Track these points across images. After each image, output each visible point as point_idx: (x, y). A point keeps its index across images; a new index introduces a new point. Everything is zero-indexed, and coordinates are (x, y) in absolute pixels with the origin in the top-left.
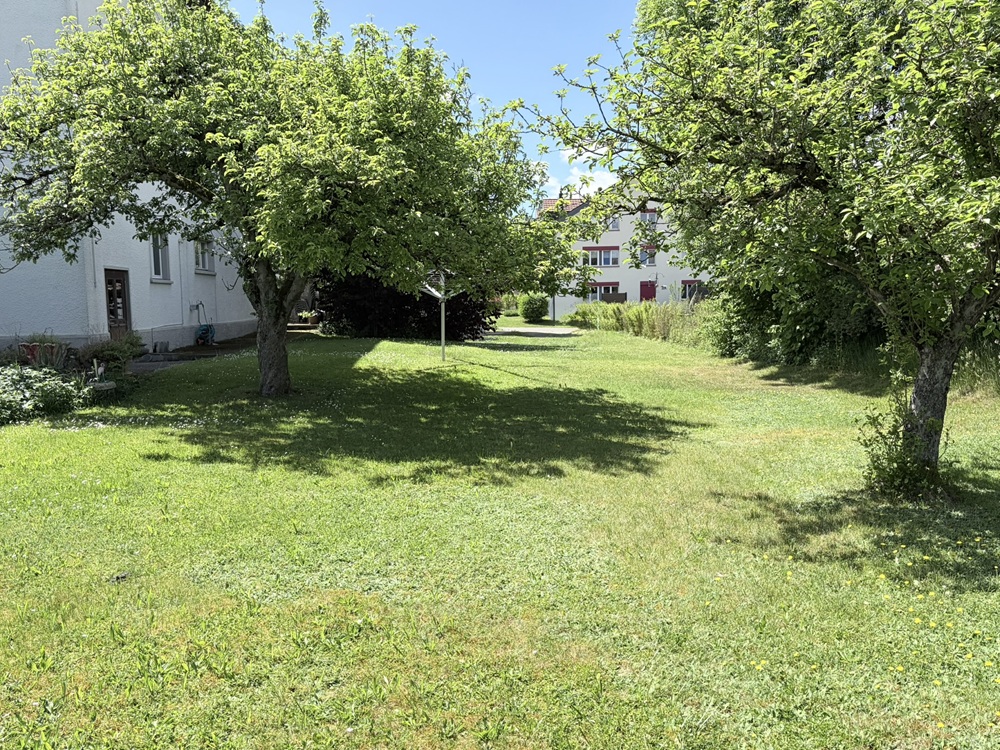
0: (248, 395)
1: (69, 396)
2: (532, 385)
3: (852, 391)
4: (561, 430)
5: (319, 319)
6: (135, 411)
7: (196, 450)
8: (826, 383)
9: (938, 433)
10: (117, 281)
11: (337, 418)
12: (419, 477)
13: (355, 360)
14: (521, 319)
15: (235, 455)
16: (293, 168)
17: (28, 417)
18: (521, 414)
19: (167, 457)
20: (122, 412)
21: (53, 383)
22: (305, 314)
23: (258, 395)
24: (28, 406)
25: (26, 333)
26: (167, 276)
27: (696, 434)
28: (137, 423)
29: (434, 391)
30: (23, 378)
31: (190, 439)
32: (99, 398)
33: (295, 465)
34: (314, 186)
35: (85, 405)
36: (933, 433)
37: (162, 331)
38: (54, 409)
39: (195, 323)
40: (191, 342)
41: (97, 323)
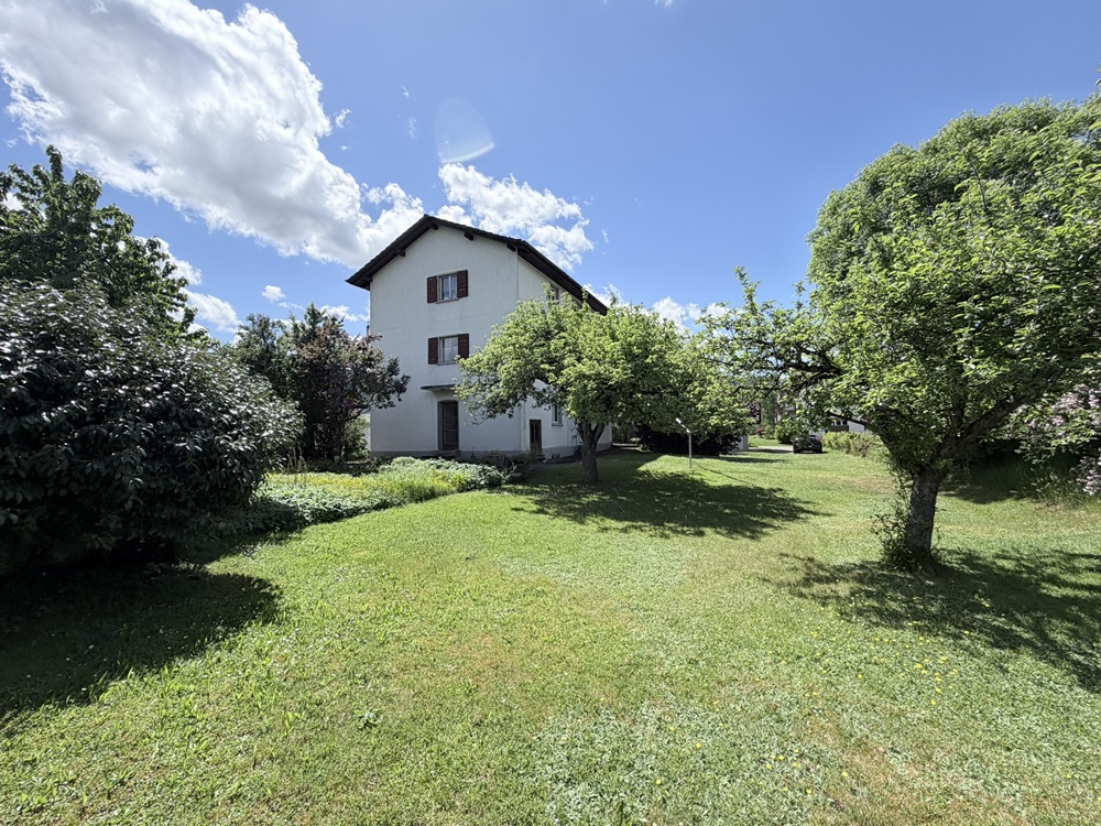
0: (577, 482)
1: (500, 479)
2: (735, 484)
3: (965, 500)
4: (727, 511)
5: (640, 442)
6: (526, 487)
7: (535, 507)
8: (952, 492)
9: (930, 529)
10: (535, 426)
11: (614, 496)
12: (625, 530)
13: (640, 466)
14: (776, 441)
15: (550, 511)
16: (582, 376)
17: (481, 488)
18: (711, 500)
19: (522, 509)
20: (520, 487)
21: (495, 473)
22: (634, 439)
23: (582, 483)
24: (482, 483)
25: (490, 450)
26: (560, 422)
27: (814, 519)
28: (521, 493)
29: (674, 485)
30: (484, 470)
31: (536, 502)
32: (513, 481)
33: (574, 518)
34: (592, 384)
35: (506, 484)
36: (927, 529)
37: (556, 449)
38: (493, 485)
39: (574, 444)
40: (571, 454)
41: (525, 445)
